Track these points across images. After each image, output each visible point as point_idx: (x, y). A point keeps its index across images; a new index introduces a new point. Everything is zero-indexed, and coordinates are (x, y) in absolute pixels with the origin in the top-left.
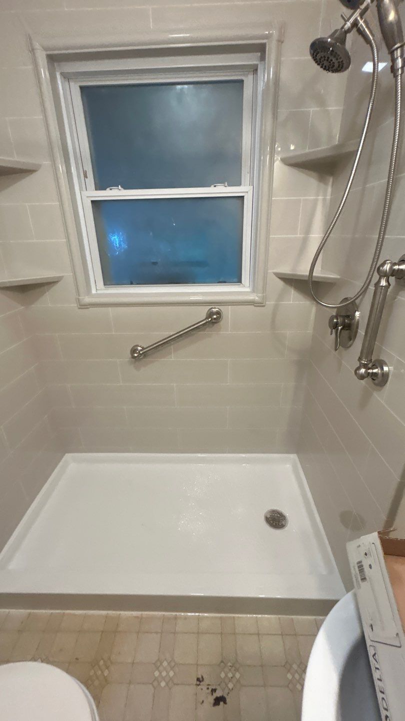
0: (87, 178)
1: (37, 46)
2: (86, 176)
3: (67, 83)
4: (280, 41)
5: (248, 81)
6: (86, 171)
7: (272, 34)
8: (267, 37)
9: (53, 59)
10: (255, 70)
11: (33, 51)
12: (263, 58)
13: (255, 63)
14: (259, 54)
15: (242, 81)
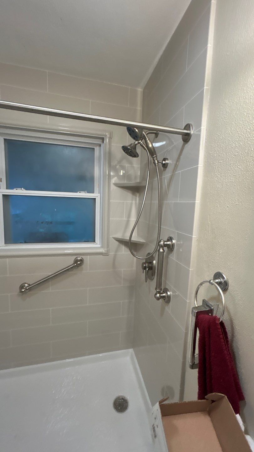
0: (1, 182)
4: (110, 138)
5: (97, 149)
6: (1, 178)
7: (107, 135)
10: (100, 145)
14: (101, 140)
15: (94, 149)
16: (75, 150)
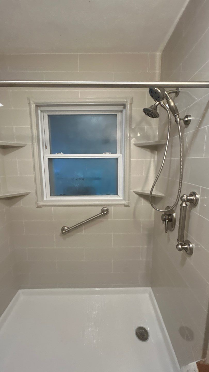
0: (47, 148)
1: (32, 102)
2: (46, 148)
3: (42, 114)
4: (131, 103)
5: (119, 115)
6: (47, 146)
7: (128, 101)
8: (126, 102)
9: (37, 106)
10: (122, 111)
11: (30, 103)
12: (124, 108)
13: (122, 109)
14: (123, 107)
15: (116, 115)
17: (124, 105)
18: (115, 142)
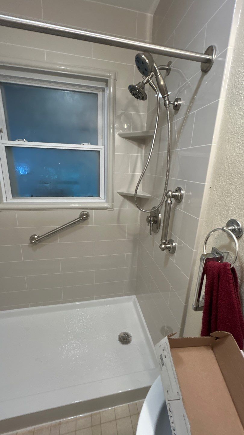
0: (2, 132)
4: (115, 80)
5: (100, 94)
6: (2, 129)
8: (110, 77)
10: (103, 90)
12: (107, 85)
13: (104, 87)
14: (105, 83)
15: (97, 94)
16: (77, 96)
17: (106, 81)
18: (96, 131)
